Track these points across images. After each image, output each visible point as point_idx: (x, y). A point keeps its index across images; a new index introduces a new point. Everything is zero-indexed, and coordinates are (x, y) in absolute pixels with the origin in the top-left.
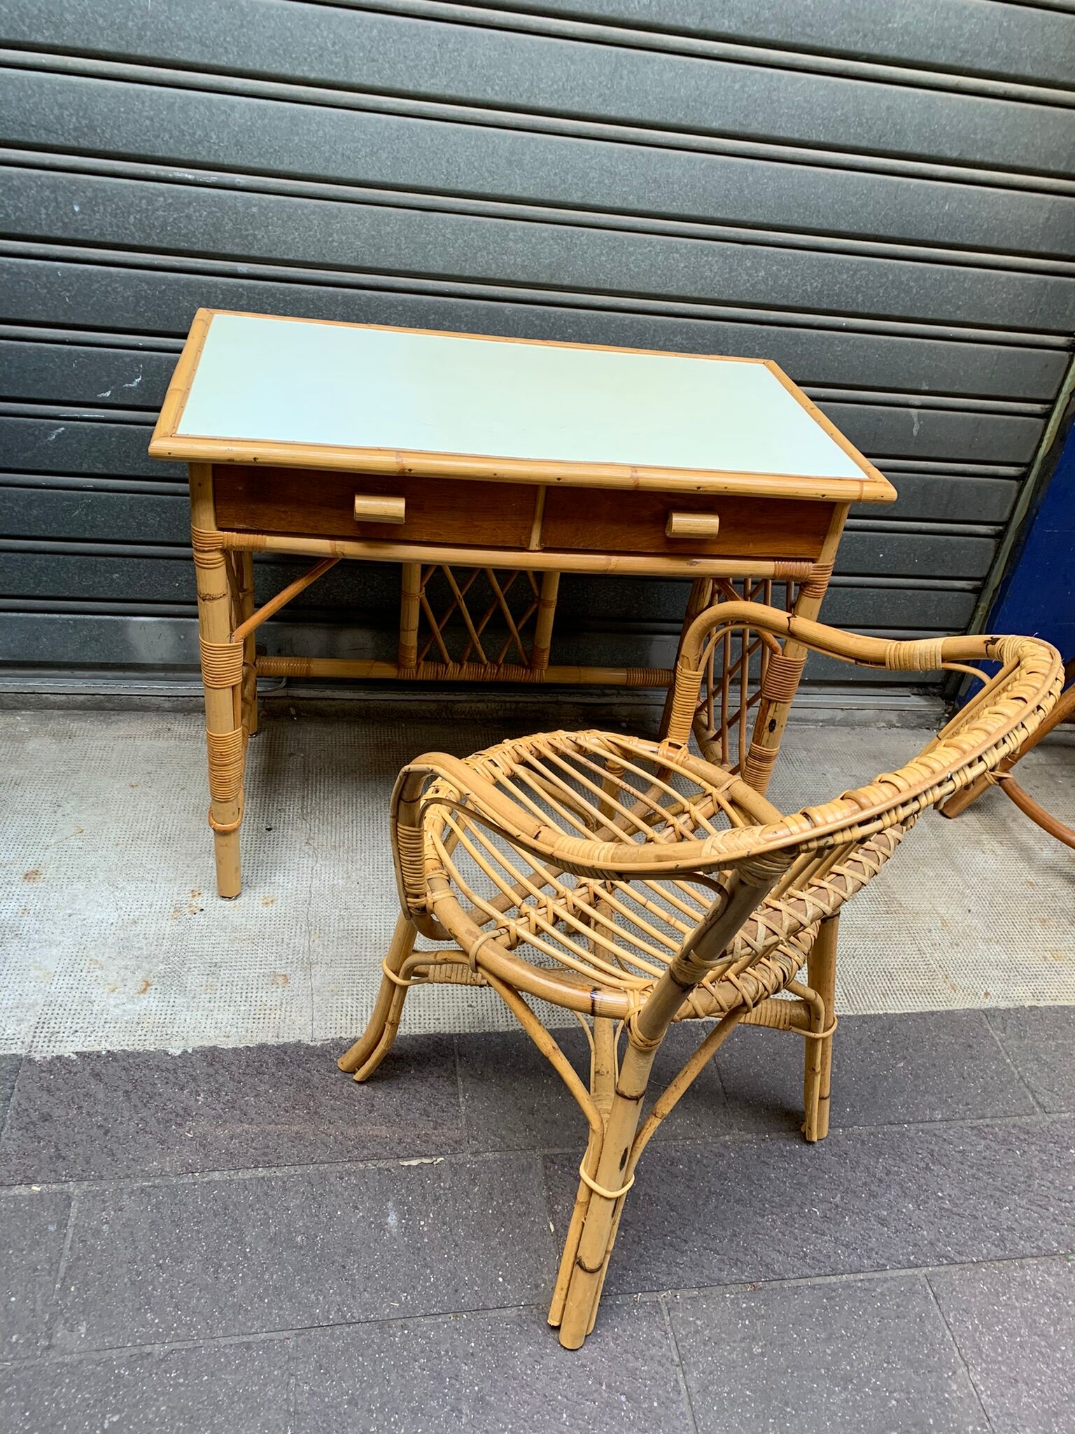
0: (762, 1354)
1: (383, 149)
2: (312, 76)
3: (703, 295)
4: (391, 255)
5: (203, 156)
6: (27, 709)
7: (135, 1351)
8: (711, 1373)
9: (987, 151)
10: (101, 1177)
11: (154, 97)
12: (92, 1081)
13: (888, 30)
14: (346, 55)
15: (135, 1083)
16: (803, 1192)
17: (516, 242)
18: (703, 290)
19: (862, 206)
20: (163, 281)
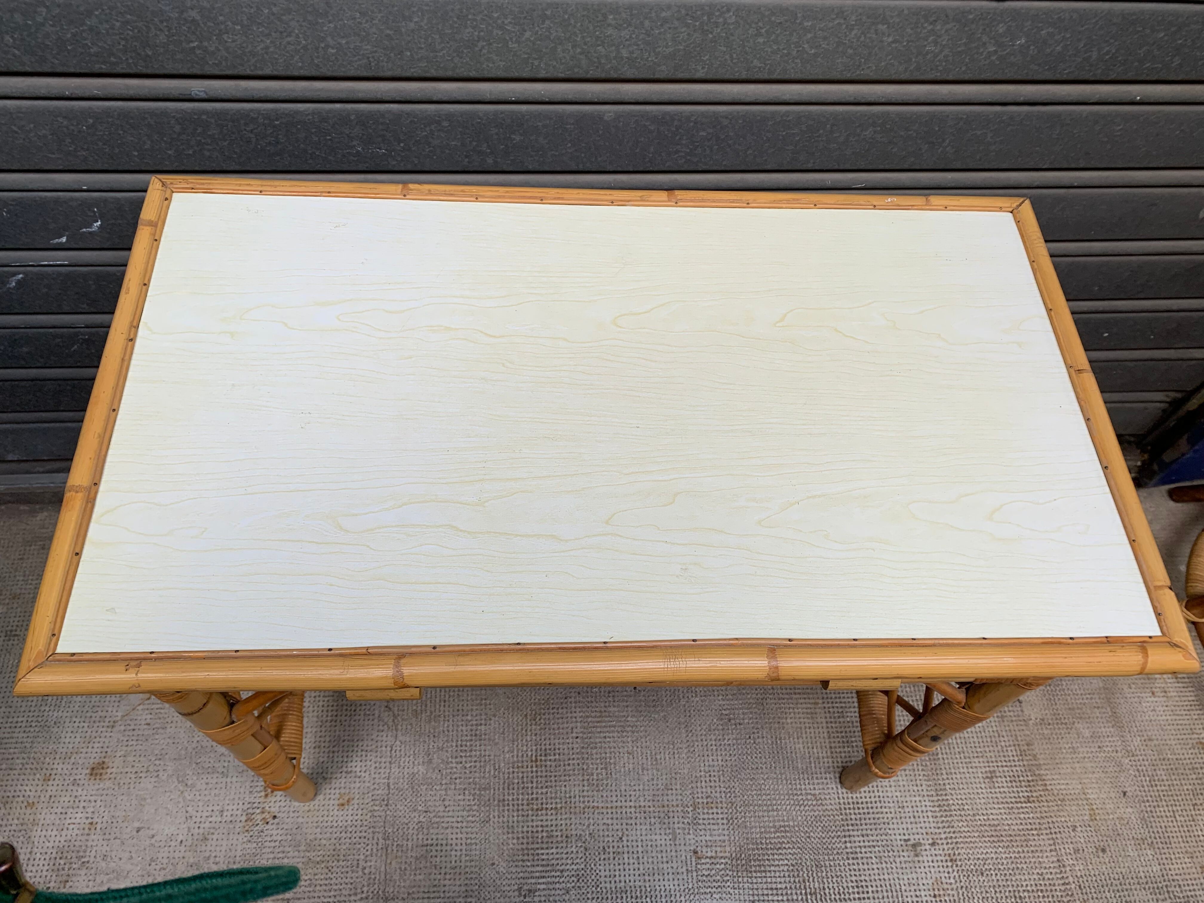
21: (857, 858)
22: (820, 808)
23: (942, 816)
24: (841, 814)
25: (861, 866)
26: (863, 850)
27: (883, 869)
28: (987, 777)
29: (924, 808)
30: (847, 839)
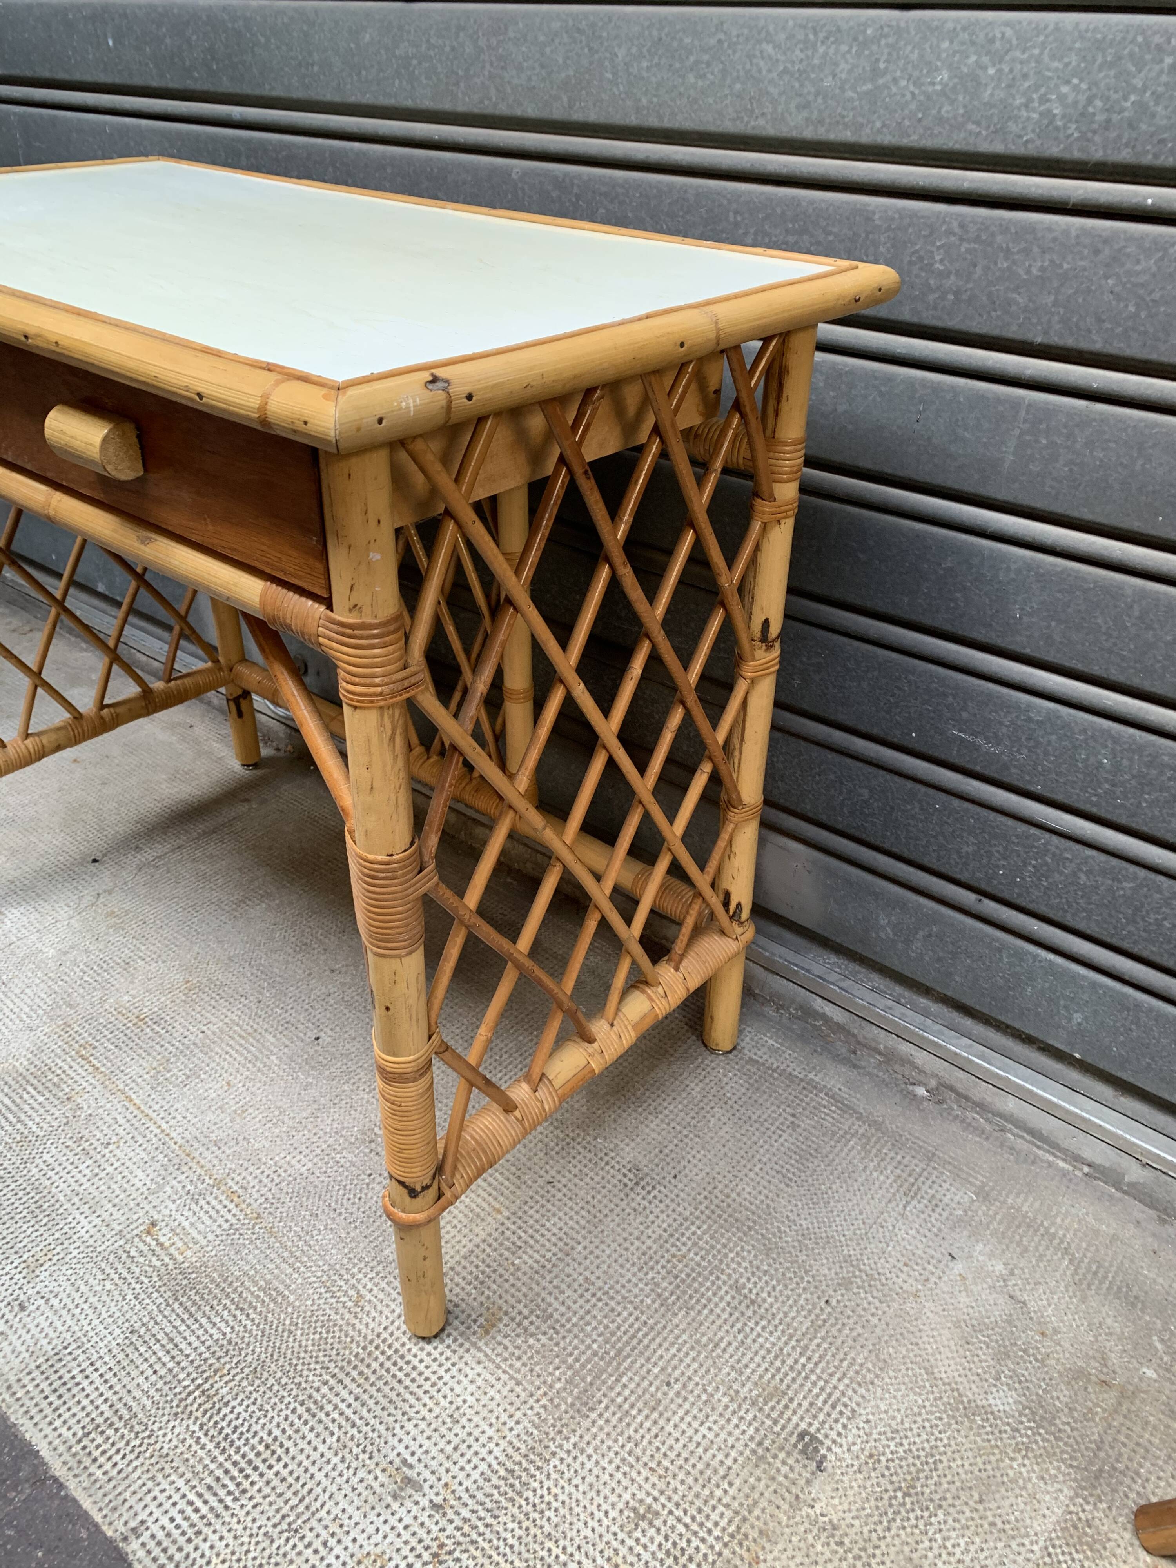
21: (314, 1416)
22: (347, 1316)
23: (497, 1487)
24: (364, 1348)
25: (305, 1429)
26: (335, 1415)
27: (329, 1462)
28: (634, 1510)
29: (483, 1452)
30: (332, 1382)
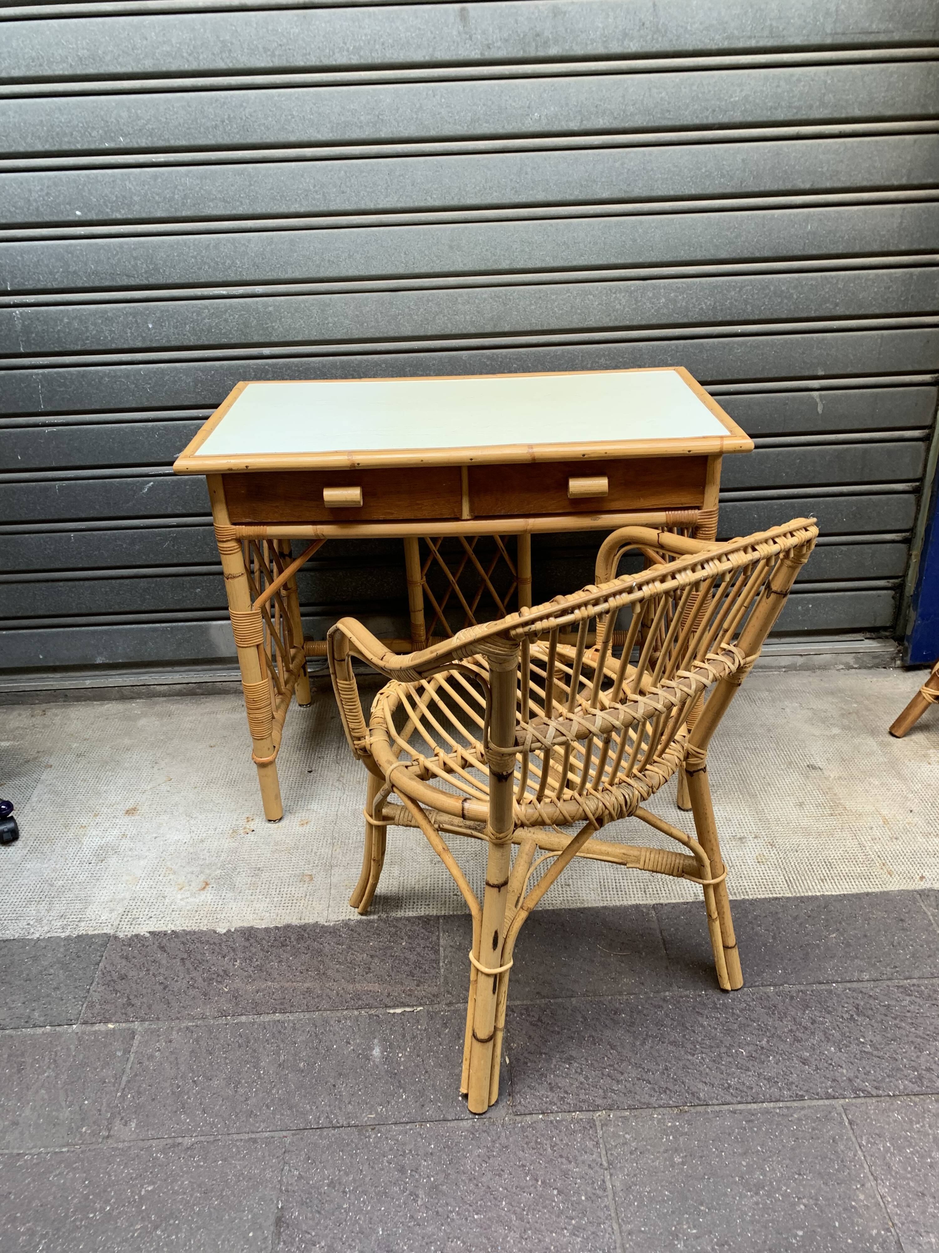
0: (683, 1163)
1: (357, 252)
2: (302, 210)
3: (617, 324)
4: (371, 328)
5: (232, 277)
6: (140, 698)
7: (170, 1141)
8: (635, 1175)
9: (835, 178)
10: (158, 1019)
11: (196, 243)
12: (159, 952)
13: (731, 103)
14: (324, 193)
15: (189, 953)
16: (732, 1037)
17: (464, 304)
18: (616, 319)
19: (736, 237)
20: (211, 368)
